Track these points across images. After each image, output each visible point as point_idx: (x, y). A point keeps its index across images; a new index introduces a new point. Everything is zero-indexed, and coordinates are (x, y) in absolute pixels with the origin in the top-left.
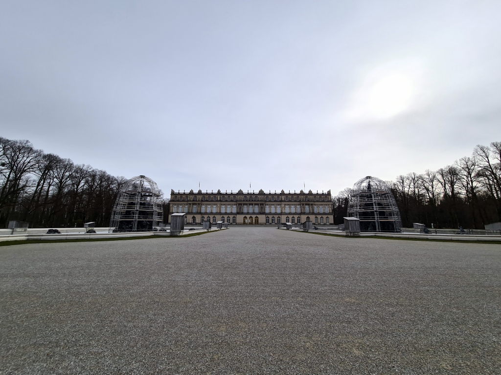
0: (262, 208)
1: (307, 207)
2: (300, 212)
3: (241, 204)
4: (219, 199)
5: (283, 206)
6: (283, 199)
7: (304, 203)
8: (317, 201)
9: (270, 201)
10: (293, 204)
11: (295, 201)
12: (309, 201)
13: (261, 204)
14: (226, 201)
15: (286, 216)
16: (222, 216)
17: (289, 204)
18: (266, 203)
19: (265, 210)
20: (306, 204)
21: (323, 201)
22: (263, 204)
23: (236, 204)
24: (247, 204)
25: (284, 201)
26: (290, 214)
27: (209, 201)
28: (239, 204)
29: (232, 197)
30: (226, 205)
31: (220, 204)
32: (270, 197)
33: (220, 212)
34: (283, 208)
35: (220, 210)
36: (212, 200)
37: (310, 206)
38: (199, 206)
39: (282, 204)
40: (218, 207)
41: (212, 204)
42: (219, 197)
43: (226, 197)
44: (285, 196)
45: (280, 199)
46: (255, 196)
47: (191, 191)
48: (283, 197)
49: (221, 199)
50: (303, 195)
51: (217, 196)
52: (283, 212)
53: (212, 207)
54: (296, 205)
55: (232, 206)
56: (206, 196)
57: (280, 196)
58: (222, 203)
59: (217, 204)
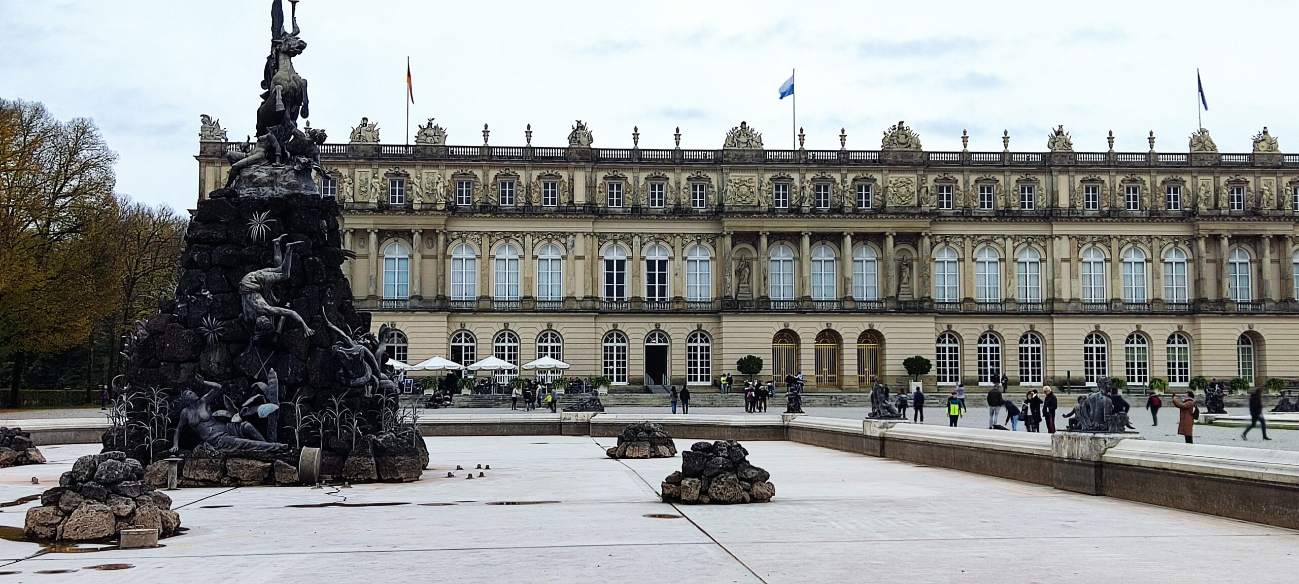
0: (904, 266)
1: (1239, 257)
2: (1188, 296)
3: (753, 238)
4: (580, 197)
5: (1062, 248)
6: (1064, 202)
7: (1223, 228)
9: (966, 215)
10: (1136, 241)
11: (1154, 216)
12: (1255, 214)
13: (900, 238)
14: (637, 213)
15: (1087, 326)
16: (606, 325)
17: (1106, 240)
18: (941, 230)
19: (925, 278)
20: (1236, 239)
22: (913, 238)
23: (714, 239)
24: (795, 238)
25: (1072, 216)
27: (510, 215)
28: (738, 237)
29: (678, 183)
30: (636, 240)
31: (593, 235)
32: (966, 182)
33: (594, 299)
34: (1065, 265)
35: (595, 283)
36: (529, 203)
37: (1267, 252)
38: (431, 252)
39: (1052, 237)
40: (578, 258)
41: (528, 239)
42: (580, 178)
43: (636, 180)
44: (1078, 178)
45: (1042, 201)
46: (851, 177)
47: (356, 134)
48: (1063, 183)
49: (601, 200)
50: (1215, 166)
51: (564, 175)
52: (1066, 296)
53: (528, 257)
54: (1156, 243)
55: (678, 248)
56: (479, 173)
57: (1042, 179)
58: (604, 227)
59: (564, 235)
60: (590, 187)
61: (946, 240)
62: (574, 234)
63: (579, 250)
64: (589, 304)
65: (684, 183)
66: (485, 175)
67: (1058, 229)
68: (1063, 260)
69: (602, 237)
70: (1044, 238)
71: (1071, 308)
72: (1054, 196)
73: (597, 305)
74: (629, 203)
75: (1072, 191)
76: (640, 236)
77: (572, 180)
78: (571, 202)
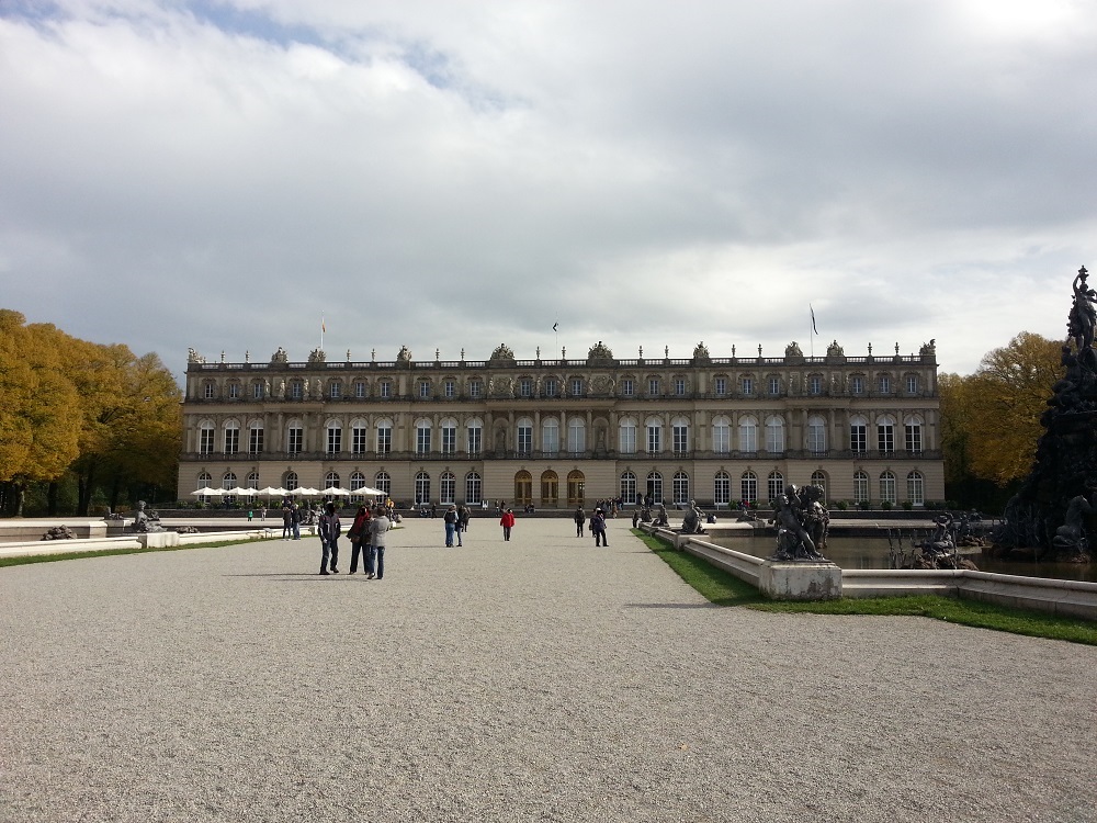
0: (600, 429)
1: (817, 422)
2: (782, 449)
3: (505, 414)
4: (403, 391)
5: (701, 419)
6: (702, 389)
7: (804, 403)
8: (870, 397)
9: (640, 398)
10: (748, 413)
11: (760, 397)
12: (826, 395)
13: (596, 413)
14: (437, 399)
15: (714, 467)
16: (416, 467)
17: (729, 413)
18: (624, 407)
19: (615, 437)
20: (813, 412)
21: (898, 396)
22: (605, 413)
23: (482, 415)
24: (531, 413)
25: (708, 398)
26: (734, 456)
27: (360, 402)
28: (496, 414)
29: (462, 382)
30: (436, 416)
31: (410, 413)
32: (641, 378)
33: (410, 452)
34: (703, 429)
35: (411, 443)
36: (373, 395)
37: (833, 419)
38: (314, 425)
39: (694, 411)
40: (400, 428)
41: (371, 416)
42: (403, 381)
43: (437, 380)
44: (712, 374)
45: (688, 390)
46: (568, 376)
47: (276, 357)
48: (702, 377)
49: (415, 392)
50: (801, 365)
51: (394, 377)
52: (703, 448)
53: (371, 427)
54: (762, 415)
55: (461, 421)
56: (344, 378)
57: (690, 376)
58: (417, 408)
59: (392, 414)
60: (409, 385)
61: (628, 413)
62: (399, 413)
63: (401, 423)
64: (406, 455)
65: (466, 381)
66: (348, 379)
67: (698, 406)
68: (702, 426)
69: (416, 415)
70: (689, 412)
71: (706, 455)
72: (696, 385)
73: (412, 456)
74: (432, 393)
75: (708, 382)
76: (439, 413)
77: (398, 381)
78: (397, 394)
